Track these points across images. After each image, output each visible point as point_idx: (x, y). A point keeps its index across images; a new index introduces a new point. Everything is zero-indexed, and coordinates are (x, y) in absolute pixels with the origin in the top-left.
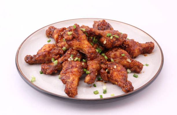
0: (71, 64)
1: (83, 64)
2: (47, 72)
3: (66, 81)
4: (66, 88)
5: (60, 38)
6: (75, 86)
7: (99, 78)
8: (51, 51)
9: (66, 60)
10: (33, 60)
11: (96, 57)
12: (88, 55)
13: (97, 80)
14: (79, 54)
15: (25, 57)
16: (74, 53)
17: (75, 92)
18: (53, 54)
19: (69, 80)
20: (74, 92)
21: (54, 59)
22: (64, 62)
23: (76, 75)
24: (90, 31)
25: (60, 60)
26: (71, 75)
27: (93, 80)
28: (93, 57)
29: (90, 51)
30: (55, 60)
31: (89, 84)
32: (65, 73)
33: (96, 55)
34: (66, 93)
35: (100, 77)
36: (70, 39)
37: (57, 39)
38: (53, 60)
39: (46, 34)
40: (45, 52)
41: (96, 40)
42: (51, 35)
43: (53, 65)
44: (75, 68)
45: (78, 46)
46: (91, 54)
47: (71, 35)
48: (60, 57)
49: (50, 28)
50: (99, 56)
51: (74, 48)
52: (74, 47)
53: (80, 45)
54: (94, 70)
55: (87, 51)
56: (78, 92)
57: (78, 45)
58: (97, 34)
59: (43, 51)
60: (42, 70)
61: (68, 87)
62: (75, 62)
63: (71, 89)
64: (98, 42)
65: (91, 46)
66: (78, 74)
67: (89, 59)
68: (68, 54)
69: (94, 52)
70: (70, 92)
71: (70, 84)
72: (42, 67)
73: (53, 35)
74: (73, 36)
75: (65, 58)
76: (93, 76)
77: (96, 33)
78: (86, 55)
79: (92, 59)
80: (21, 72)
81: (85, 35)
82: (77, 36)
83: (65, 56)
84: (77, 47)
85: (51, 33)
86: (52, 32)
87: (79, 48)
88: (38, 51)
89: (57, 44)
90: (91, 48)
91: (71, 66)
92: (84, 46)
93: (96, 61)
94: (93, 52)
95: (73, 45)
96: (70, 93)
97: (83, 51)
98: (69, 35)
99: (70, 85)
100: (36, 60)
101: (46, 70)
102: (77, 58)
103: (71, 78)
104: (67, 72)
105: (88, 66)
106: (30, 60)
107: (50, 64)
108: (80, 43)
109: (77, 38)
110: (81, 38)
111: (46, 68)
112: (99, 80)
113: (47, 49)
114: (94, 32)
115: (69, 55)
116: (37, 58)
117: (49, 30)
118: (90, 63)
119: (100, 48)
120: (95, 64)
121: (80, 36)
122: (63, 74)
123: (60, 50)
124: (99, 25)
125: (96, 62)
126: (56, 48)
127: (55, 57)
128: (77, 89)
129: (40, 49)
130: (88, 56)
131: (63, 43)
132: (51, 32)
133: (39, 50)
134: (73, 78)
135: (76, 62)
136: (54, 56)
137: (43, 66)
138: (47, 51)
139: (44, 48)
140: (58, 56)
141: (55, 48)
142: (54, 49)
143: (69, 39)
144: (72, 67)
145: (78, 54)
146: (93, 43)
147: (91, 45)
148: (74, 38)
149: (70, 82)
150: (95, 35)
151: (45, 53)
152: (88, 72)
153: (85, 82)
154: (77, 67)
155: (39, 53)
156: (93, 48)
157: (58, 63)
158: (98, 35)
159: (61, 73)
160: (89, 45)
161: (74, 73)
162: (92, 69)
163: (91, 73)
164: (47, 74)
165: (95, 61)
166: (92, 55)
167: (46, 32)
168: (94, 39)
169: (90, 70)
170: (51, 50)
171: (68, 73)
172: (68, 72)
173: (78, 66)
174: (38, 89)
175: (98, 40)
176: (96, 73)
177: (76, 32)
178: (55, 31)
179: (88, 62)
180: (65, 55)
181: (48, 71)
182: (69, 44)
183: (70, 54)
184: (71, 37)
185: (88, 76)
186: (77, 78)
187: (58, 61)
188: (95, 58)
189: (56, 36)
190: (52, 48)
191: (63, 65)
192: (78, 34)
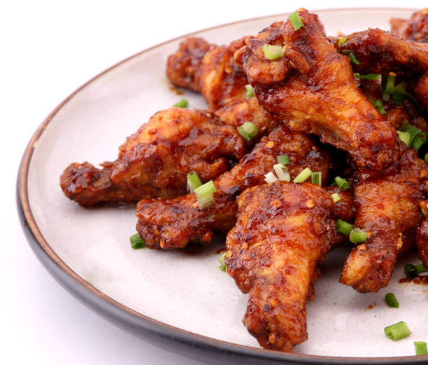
0: (279, 194)
1: (336, 197)
2: (165, 235)
3: (254, 278)
4: (249, 308)
5: (229, 90)
6: (295, 296)
7: (413, 267)
8: (186, 142)
9: (257, 181)
10: (101, 184)
11: (399, 167)
12: (361, 156)
13: (404, 276)
14: (317, 155)
15: (61, 172)
16: (295, 146)
17: (297, 326)
18: (196, 157)
19: (266, 272)
20: (292, 329)
21: (199, 176)
22: (246, 187)
23: (300, 247)
24: (368, 42)
25: (227, 182)
26: (274, 248)
27: (385, 273)
28: (384, 164)
29: (369, 136)
30: (204, 181)
31: (364, 291)
32: (250, 241)
33: (399, 159)
34: (252, 331)
35: (418, 263)
36: (275, 78)
37: (218, 94)
38: (191, 181)
39: (169, 75)
40: (155, 143)
41: (401, 88)
42: (188, 80)
43: (195, 205)
44: (297, 214)
45: (311, 114)
46: (374, 149)
47: (278, 59)
48: (228, 168)
49: (185, 49)
50: (411, 164)
51: (292, 124)
52: (292, 117)
53: (319, 110)
54: (386, 224)
55: (354, 137)
56: (310, 329)
57: (311, 110)
58: (404, 59)
59: (146, 138)
60: (140, 232)
61: (263, 303)
62: (298, 188)
63: (276, 312)
64: (410, 101)
65: (374, 112)
66: (309, 241)
67: (364, 176)
68: (264, 151)
69: (390, 139)
70: (273, 326)
71: (271, 288)
72: (141, 216)
73: (199, 79)
74: (287, 64)
75: (250, 171)
76: (384, 252)
77: (400, 52)
78: (351, 157)
79: (379, 176)
80: (40, 239)
81: (344, 62)
82: (308, 67)
83: (252, 163)
84: (308, 117)
85: (190, 69)
86: (195, 62)
87: (318, 124)
88: (123, 141)
89: (217, 113)
90: (376, 124)
91: (276, 203)
92: (339, 114)
93: (400, 183)
94: (382, 140)
95: (291, 108)
96: (269, 332)
97: (334, 137)
98: (269, 61)
99: (274, 294)
100: (114, 187)
101: (159, 228)
102: (305, 173)
103: (278, 262)
104: (257, 232)
105: (358, 206)
106: (85, 185)
107: (178, 202)
108: (323, 96)
109: (310, 73)
110: (327, 74)
111: (159, 217)
112: (412, 276)
113: (168, 133)
114: (390, 51)
115: (270, 158)
116: (117, 176)
117: (180, 55)
118: (368, 194)
119: (418, 126)
120: (395, 199)
121: (323, 66)
122: (238, 242)
123: (227, 135)
124: (415, 29)
125: (398, 188)
126: (210, 126)
127: (202, 169)
128: (303, 311)
129: (135, 131)
130: (362, 161)
131: (242, 108)
132: (189, 63)
133: (128, 139)
134: (287, 261)
135: (303, 189)
136: (199, 165)
137: (147, 211)
138: (163, 141)
139: (153, 127)
140: (218, 163)
141: (207, 126)
142: (201, 132)
143: (268, 79)
144: (284, 209)
145: (314, 154)
146: (384, 103)
147: (377, 108)
148: (292, 75)
149: (271, 279)
150: (396, 65)
151: (154, 148)
152: (360, 234)
153: (343, 281)
154: (304, 210)
155: (128, 150)
156: (383, 124)
157: (218, 196)
158: (408, 63)
159: (228, 241)
160: (365, 107)
161: (291, 237)
162: (378, 221)
163: (373, 237)
164: (162, 245)
165: (395, 187)
166: (377, 152)
167: (169, 65)
168: (390, 85)
169: (368, 224)
170: (185, 134)
171: (264, 238)
172: (265, 235)
173: (309, 204)
174: (117, 312)
175: (409, 89)
176: (400, 239)
177: (302, 48)
178: (208, 58)
179: (360, 188)
180: (250, 156)
181: (170, 233)
182: (271, 105)
183: (276, 152)
184: (277, 69)
185: (358, 253)
186: (306, 261)
187: (218, 187)
188: (393, 173)
189: (210, 79)
190: (192, 127)
191: (240, 203)
192: (313, 55)
